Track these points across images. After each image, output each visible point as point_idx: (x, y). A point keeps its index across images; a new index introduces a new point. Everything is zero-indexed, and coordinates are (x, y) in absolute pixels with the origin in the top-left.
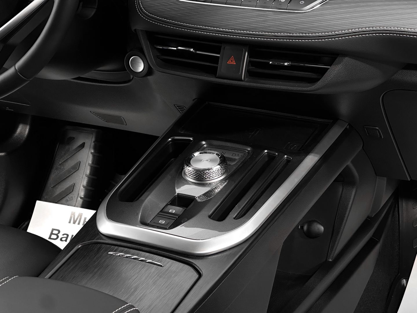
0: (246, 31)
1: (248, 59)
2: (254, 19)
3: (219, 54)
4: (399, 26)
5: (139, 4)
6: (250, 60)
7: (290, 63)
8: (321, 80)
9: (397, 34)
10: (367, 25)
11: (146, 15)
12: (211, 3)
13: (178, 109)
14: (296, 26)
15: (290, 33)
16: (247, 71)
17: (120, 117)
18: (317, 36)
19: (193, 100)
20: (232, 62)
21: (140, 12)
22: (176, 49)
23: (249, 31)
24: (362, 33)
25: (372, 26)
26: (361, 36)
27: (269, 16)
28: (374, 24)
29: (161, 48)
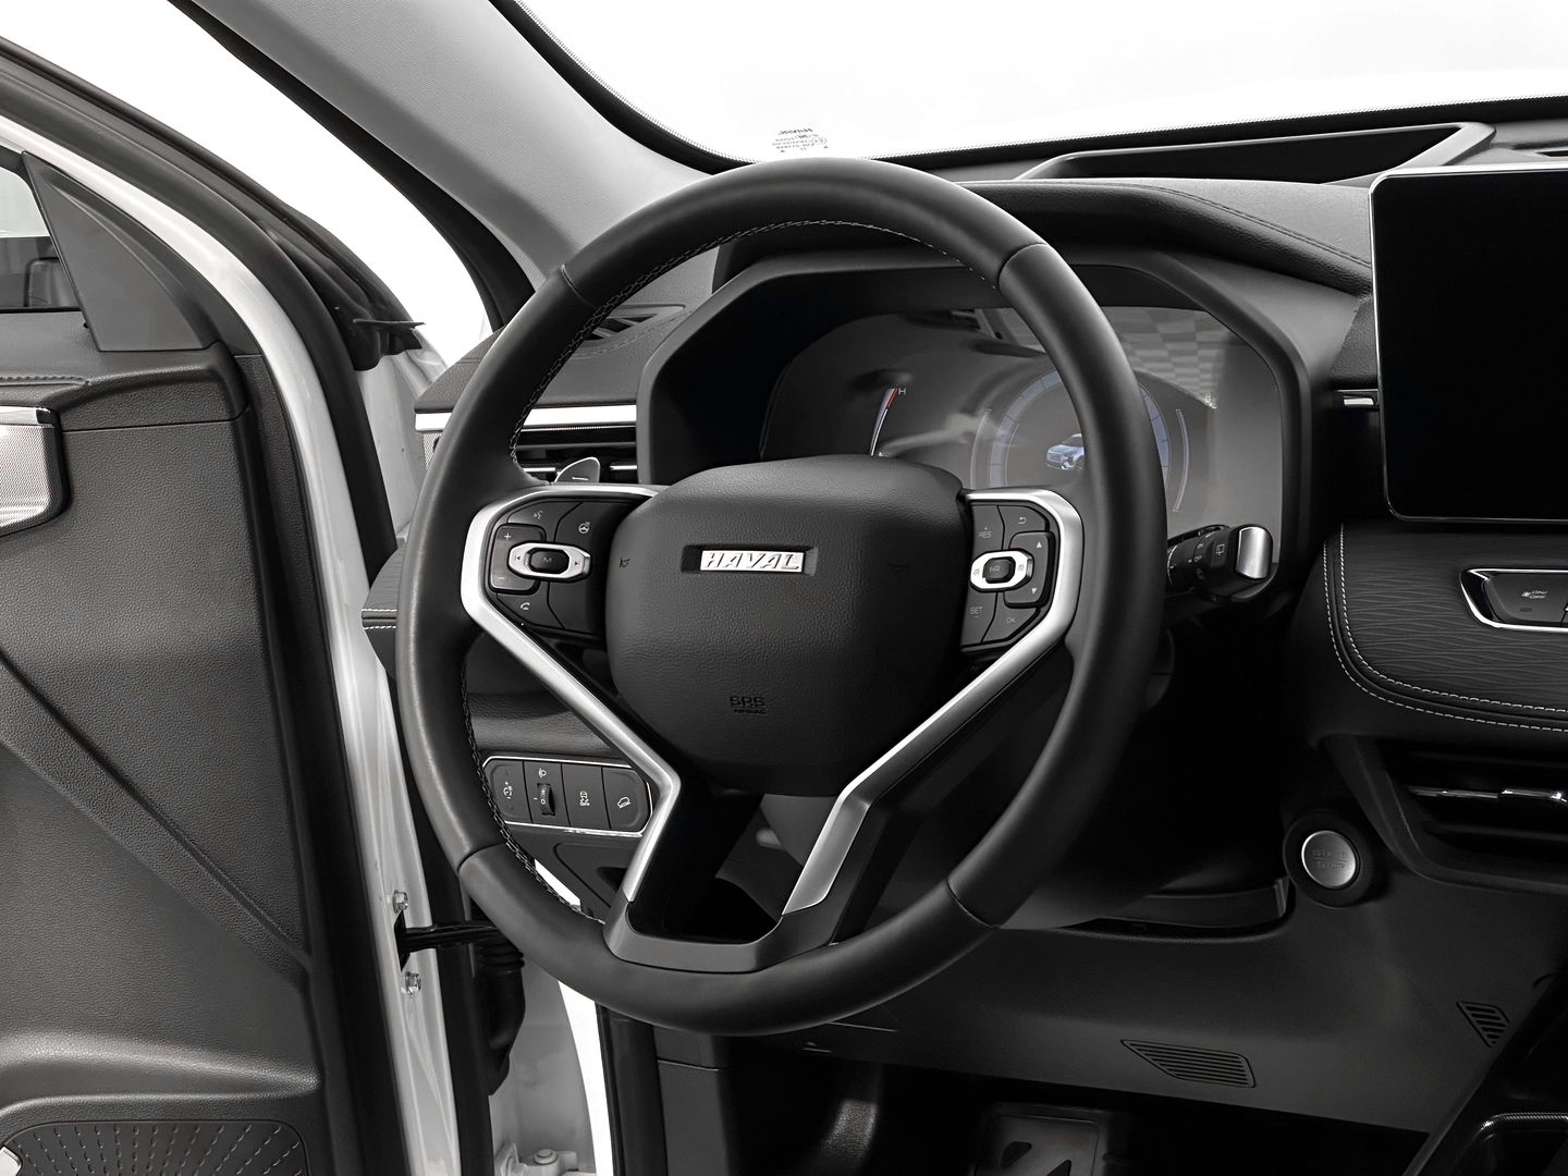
11: (1379, 682)
13: (1472, 1019)
17: (1233, 1058)
19: (1537, 982)
21: (1348, 668)
22: (1492, 796)
29: (1435, 795)
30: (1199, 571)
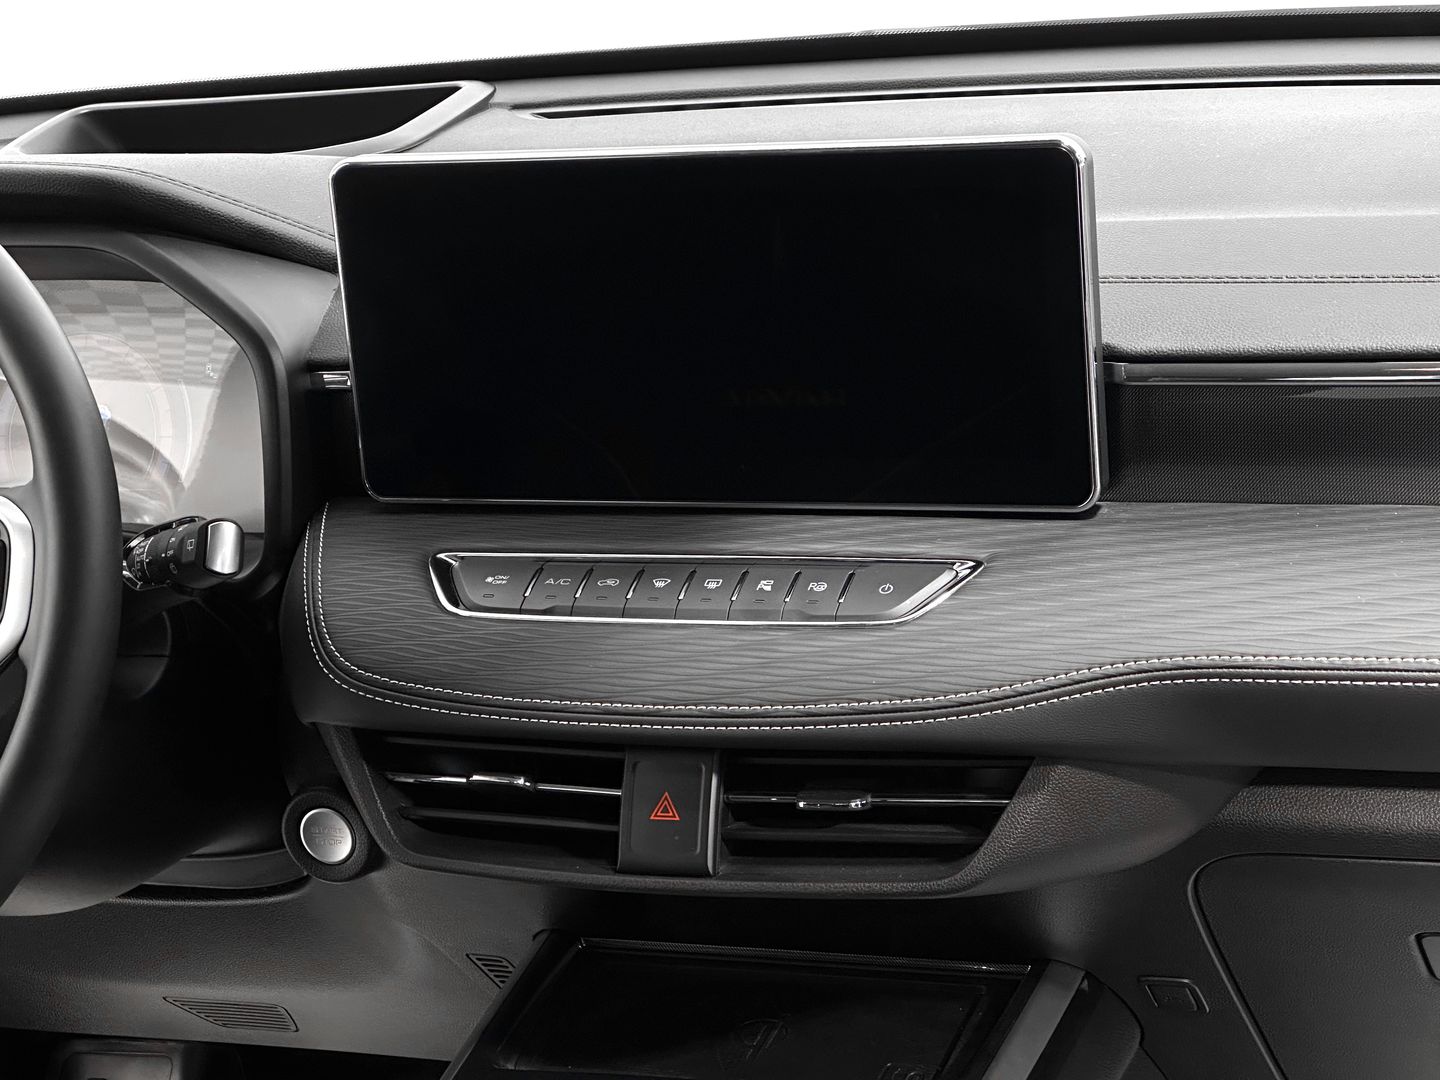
0: (707, 705)
1: (721, 796)
2: (728, 659)
3: (618, 786)
4: (1225, 648)
5: (322, 640)
6: (728, 798)
7: (870, 800)
8: (982, 849)
9: (1220, 676)
10: (1116, 654)
11: (350, 674)
12: (571, 615)
13: (483, 968)
14: (878, 672)
15: (859, 701)
16: (723, 839)
17: (273, 1007)
18: (953, 704)
19: (535, 937)
20: (666, 813)
21: (326, 666)
22: (464, 780)
23: (717, 705)
24: (1102, 681)
25: (1135, 655)
26: (1100, 691)
27: (781, 648)
28: (1141, 648)
29: (412, 781)
30: (172, 566)
